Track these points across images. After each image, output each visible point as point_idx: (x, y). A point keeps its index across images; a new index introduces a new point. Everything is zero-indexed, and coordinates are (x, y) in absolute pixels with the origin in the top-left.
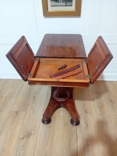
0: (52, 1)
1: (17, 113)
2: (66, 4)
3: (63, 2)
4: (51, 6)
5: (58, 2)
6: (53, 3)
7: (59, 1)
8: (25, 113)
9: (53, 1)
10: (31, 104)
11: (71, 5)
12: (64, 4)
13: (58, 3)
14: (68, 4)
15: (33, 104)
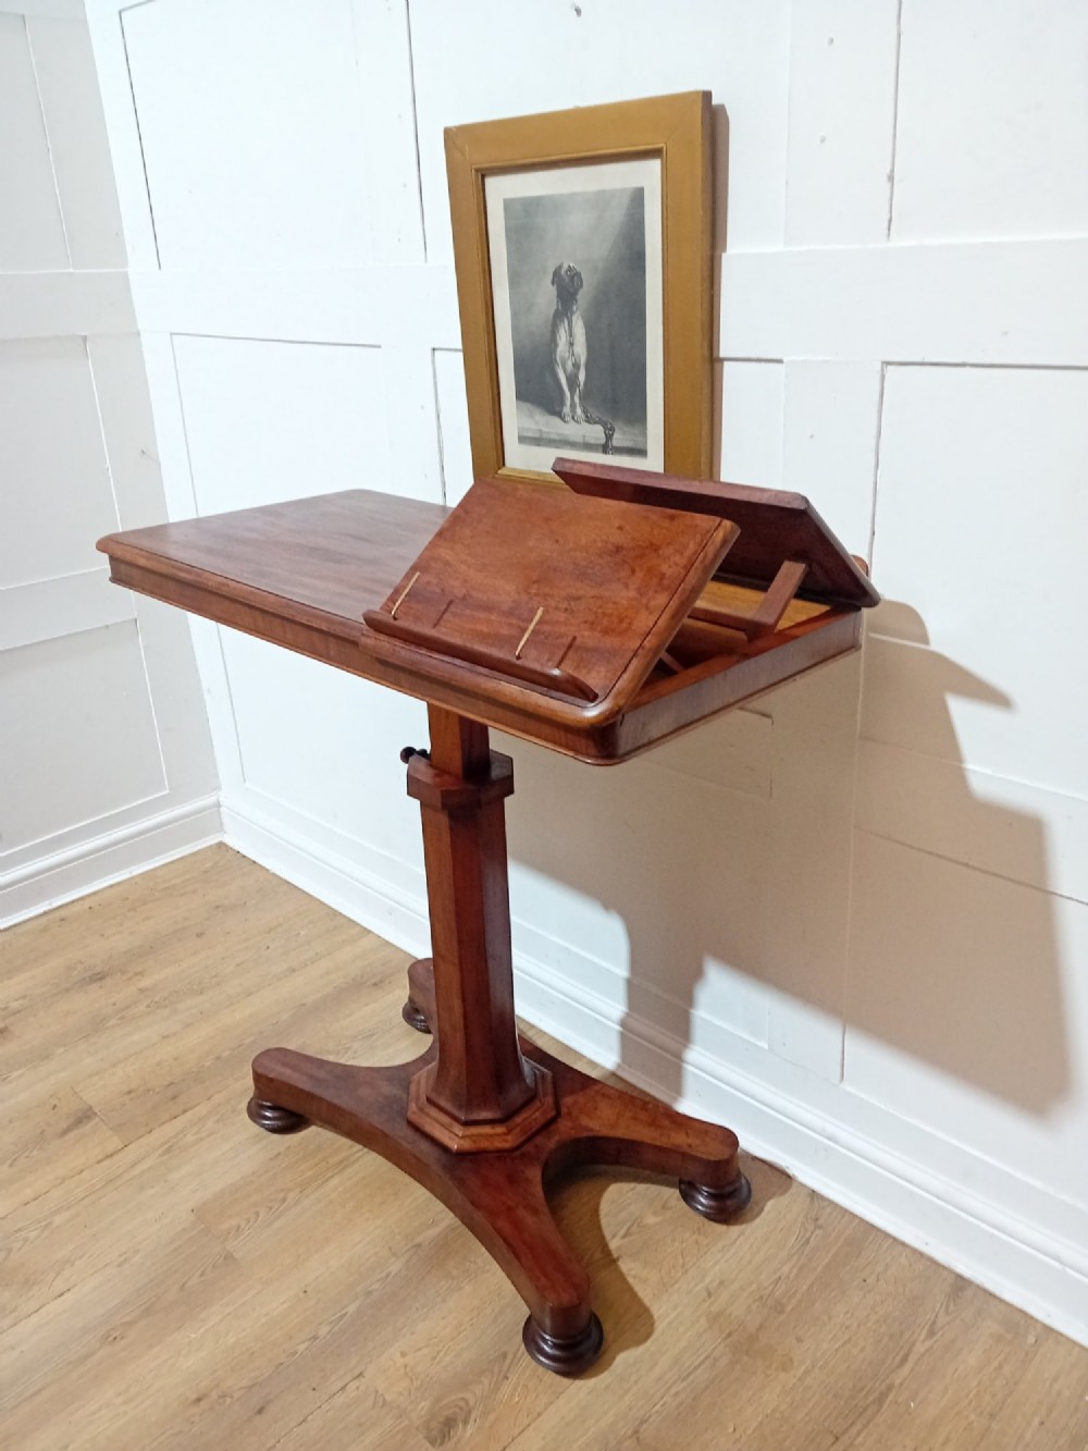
0: (526, 406)
1: (85, 1116)
2: (609, 437)
3: (588, 420)
4: (522, 439)
5: (559, 414)
6: (531, 416)
7: (567, 410)
8: (114, 1143)
9: (529, 406)
10: (202, 1110)
11: (640, 446)
12: (596, 433)
13: (556, 421)
14: (619, 439)
15: (210, 1124)
